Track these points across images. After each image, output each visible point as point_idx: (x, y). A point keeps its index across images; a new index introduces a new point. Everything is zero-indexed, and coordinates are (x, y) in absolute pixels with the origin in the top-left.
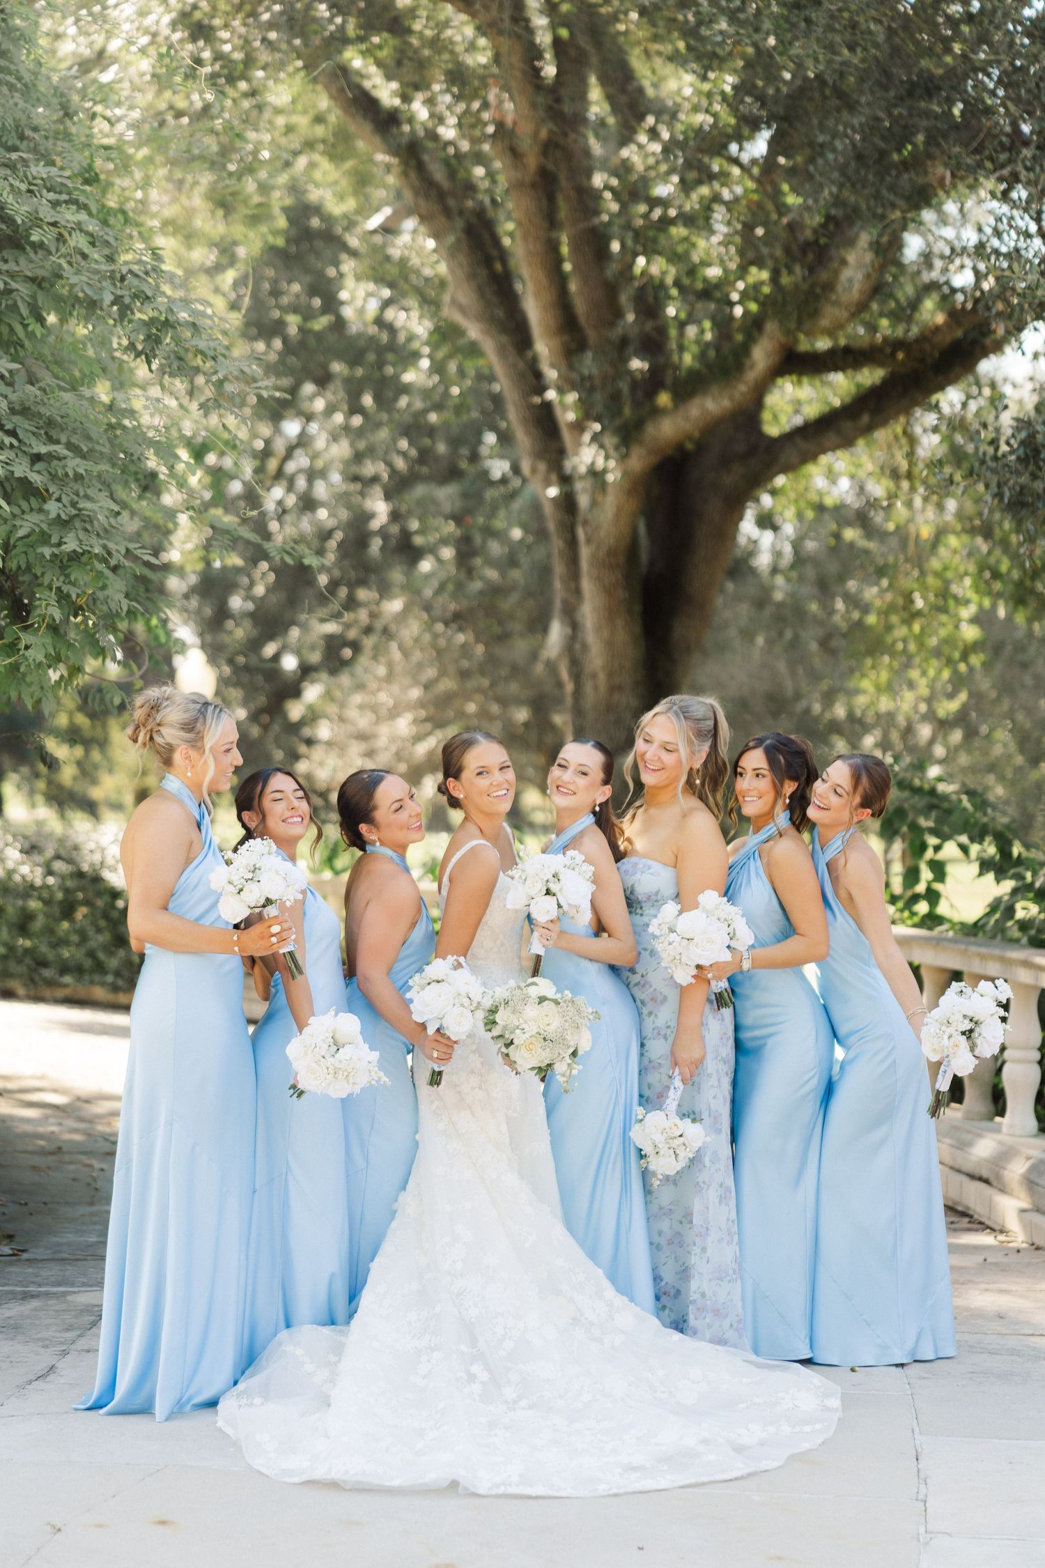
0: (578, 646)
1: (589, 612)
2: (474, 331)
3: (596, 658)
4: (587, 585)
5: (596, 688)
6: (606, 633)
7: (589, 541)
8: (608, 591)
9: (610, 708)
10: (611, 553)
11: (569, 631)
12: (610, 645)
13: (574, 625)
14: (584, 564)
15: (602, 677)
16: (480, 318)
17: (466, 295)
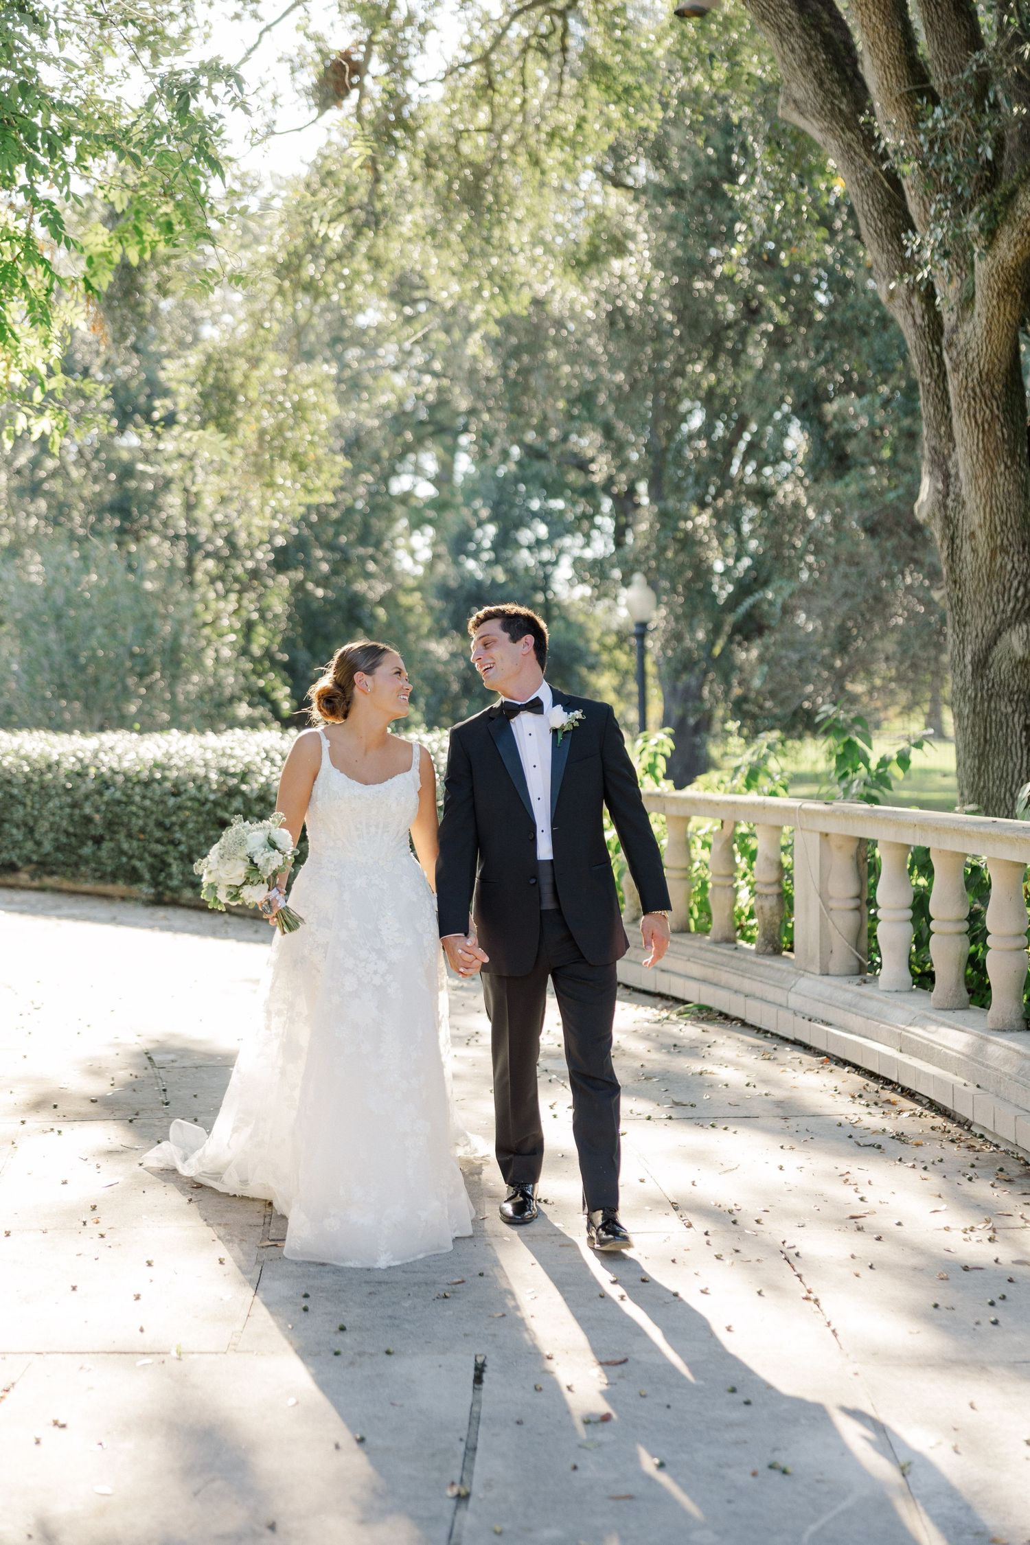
0: (950, 503)
1: (963, 460)
2: (814, 129)
3: (974, 516)
4: (958, 425)
5: (974, 551)
6: (983, 482)
7: (956, 369)
8: (985, 429)
9: (990, 575)
10: (984, 379)
11: (940, 486)
12: (990, 496)
13: (946, 477)
14: (953, 402)
15: (981, 536)
16: (820, 113)
17: (802, 88)
